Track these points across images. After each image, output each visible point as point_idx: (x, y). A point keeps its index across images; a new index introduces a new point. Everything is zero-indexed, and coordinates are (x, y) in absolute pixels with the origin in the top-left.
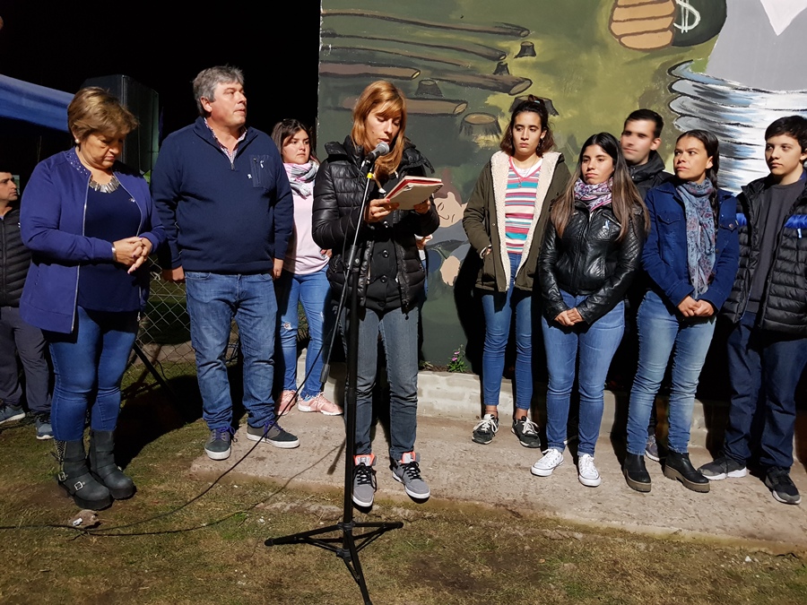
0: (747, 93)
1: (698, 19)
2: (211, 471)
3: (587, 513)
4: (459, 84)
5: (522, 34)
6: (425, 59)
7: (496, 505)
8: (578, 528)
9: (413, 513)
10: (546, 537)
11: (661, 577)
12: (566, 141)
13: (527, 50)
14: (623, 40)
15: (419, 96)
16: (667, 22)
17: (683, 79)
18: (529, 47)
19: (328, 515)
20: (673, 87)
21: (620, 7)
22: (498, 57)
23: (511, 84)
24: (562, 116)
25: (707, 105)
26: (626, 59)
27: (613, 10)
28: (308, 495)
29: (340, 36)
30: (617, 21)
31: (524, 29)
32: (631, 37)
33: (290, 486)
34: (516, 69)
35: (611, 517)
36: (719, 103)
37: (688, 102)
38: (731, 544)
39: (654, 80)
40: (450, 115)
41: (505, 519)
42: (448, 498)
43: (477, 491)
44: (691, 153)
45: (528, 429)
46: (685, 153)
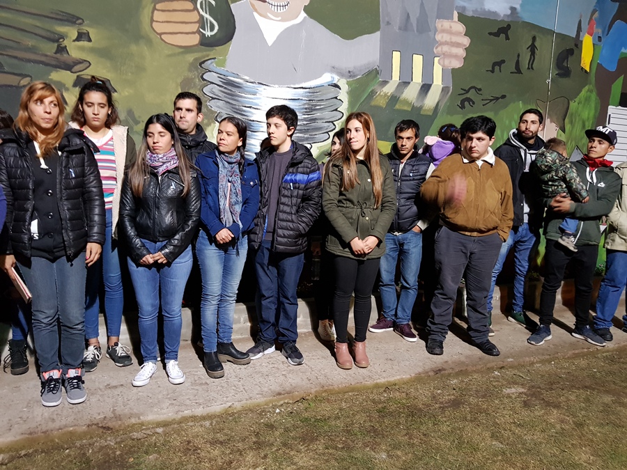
0: (254, 85)
1: (217, 27)
3: (165, 411)
4: (22, 60)
5: (77, 22)
7: (89, 426)
8: (159, 424)
10: (133, 439)
11: (221, 443)
12: (126, 114)
13: (82, 36)
14: (163, 36)
16: (195, 27)
17: (210, 71)
18: (84, 33)
20: (204, 77)
21: (158, 10)
22: (57, 39)
23: (72, 64)
24: (120, 94)
25: (229, 92)
26: (167, 52)
27: (153, 13)
30: (157, 21)
31: (79, 18)
32: (169, 35)
34: (75, 50)
35: (183, 408)
36: (236, 91)
37: (216, 89)
38: (267, 403)
39: (190, 70)
40: (15, 86)
41: (98, 435)
42: (43, 433)
43: (70, 419)
44: (228, 135)
45: (121, 352)
46: (224, 133)
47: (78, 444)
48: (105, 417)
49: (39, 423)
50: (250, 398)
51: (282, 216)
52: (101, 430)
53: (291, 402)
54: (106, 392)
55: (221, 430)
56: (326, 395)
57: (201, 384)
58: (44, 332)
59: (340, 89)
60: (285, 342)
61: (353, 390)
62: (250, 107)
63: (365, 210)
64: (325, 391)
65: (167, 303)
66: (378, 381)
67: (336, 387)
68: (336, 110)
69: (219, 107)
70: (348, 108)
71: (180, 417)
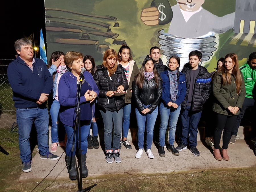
0: (179, 39)
1: (165, 17)
2: (28, 179)
3: (150, 170)
4: (96, 35)
5: (115, 19)
6: (84, 26)
7: (124, 173)
8: (148, 175)
9: (99, 180)
10: (139, 180)
11: (172, 186)
13: (116, 25)
14: (145, 22)
15: (83, 39)
16: (157, 17)
17: (162, 34)
18: (117, 24)
19: (72, 187)
20: (159, 37)
21: (143, 12)
22: (108, 26)
23: (113, 36)
25: (169, 42)
26: (146, 28)
27: (141, 13)
28: (64, 181)
29: (53, 18)
30: (143, 17)
31: (115, 18)
32: (147, 22)
33: (57, 179)
34: (114, 30)
35: (156, 170)
36: (172, 42)
37: (164, 41)
38: (188, 172)
39: (154, 35)
40: (93, 45)
41: (127, 177)
42: (110, 173)
43: (118, 169)
44: (174, 63)
45: (128, 143)
46: (172, 63)
47: (121, 179)
48: (129, 170)
49: (107, 169)
50: (181, 169)
51: (195, 96)
52: (128, 175)
53: (197, 172)
54: (127, 159)
55: (171, 180)
56: (212, 171)
57: (161, 160)
58: (108, 136)
59: (216, 38)
60: (192, 146)
61: (223, 170)
62: (177, 48)
63: (232, 95)
64: (211, 169)
65: (149, 127)
66: (234, 167)
67: (216, 168)
68: (213, 47)
69: (164, 49)
70: (219, 46)
71: (155, 173)
